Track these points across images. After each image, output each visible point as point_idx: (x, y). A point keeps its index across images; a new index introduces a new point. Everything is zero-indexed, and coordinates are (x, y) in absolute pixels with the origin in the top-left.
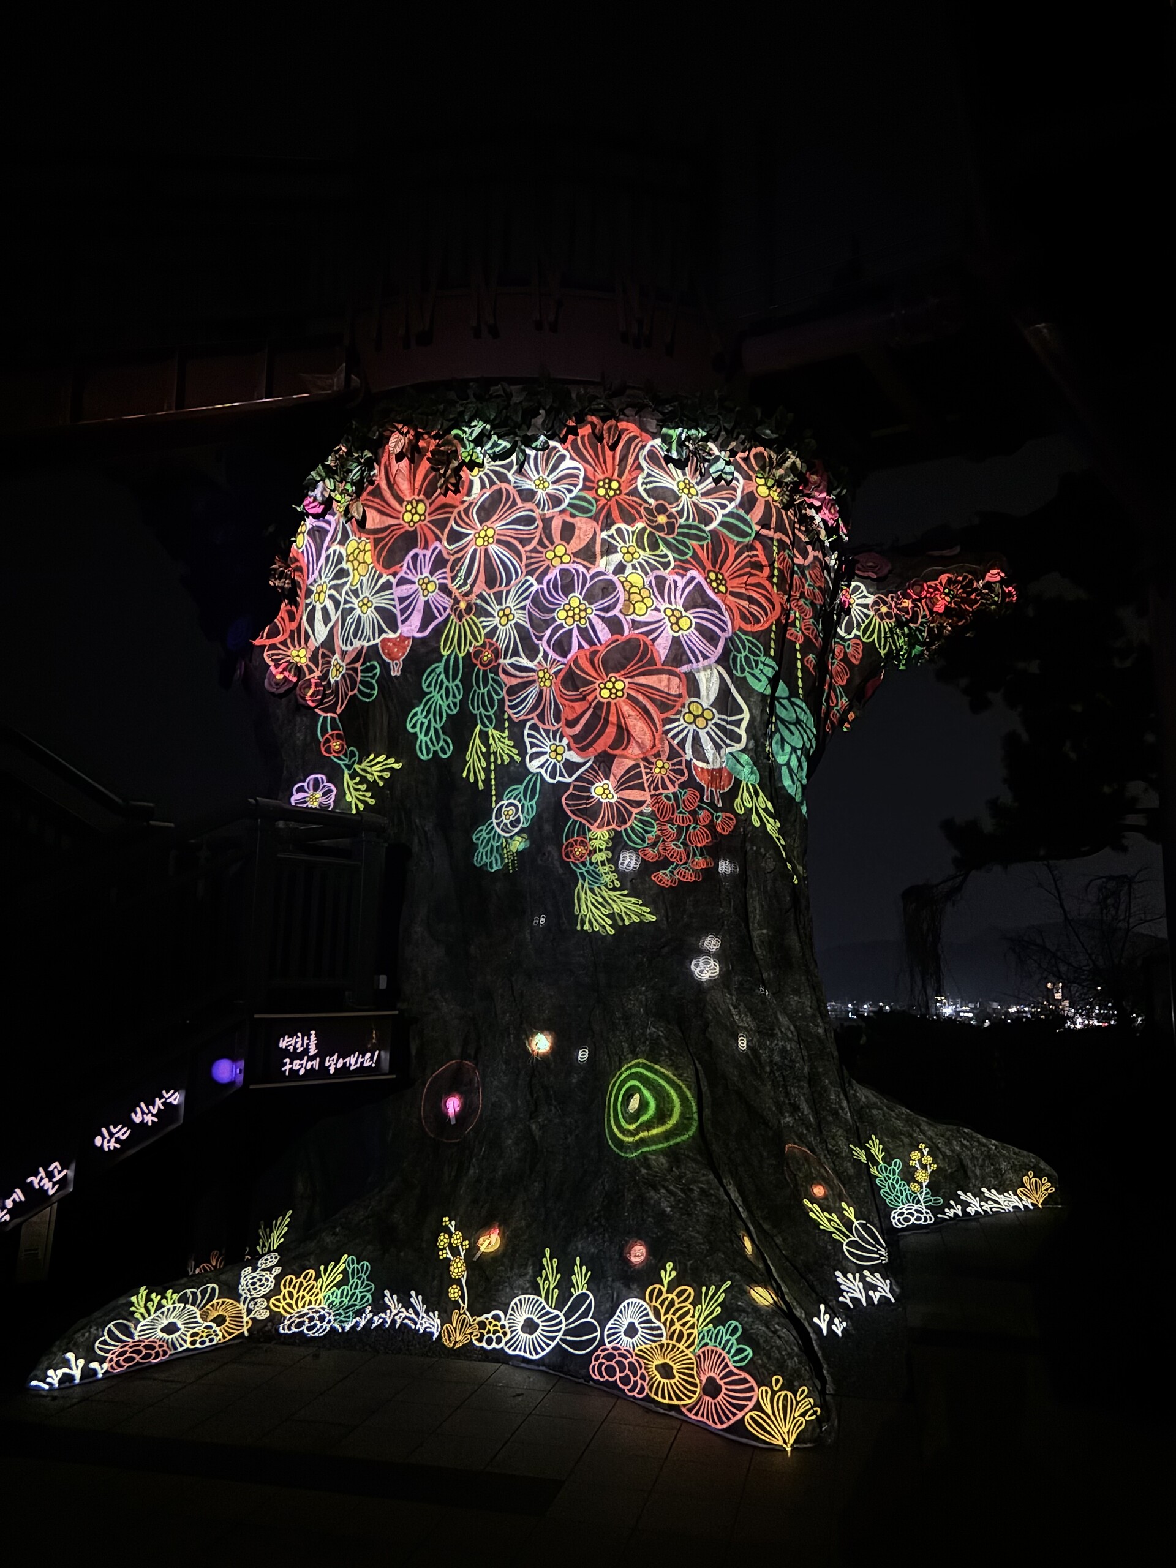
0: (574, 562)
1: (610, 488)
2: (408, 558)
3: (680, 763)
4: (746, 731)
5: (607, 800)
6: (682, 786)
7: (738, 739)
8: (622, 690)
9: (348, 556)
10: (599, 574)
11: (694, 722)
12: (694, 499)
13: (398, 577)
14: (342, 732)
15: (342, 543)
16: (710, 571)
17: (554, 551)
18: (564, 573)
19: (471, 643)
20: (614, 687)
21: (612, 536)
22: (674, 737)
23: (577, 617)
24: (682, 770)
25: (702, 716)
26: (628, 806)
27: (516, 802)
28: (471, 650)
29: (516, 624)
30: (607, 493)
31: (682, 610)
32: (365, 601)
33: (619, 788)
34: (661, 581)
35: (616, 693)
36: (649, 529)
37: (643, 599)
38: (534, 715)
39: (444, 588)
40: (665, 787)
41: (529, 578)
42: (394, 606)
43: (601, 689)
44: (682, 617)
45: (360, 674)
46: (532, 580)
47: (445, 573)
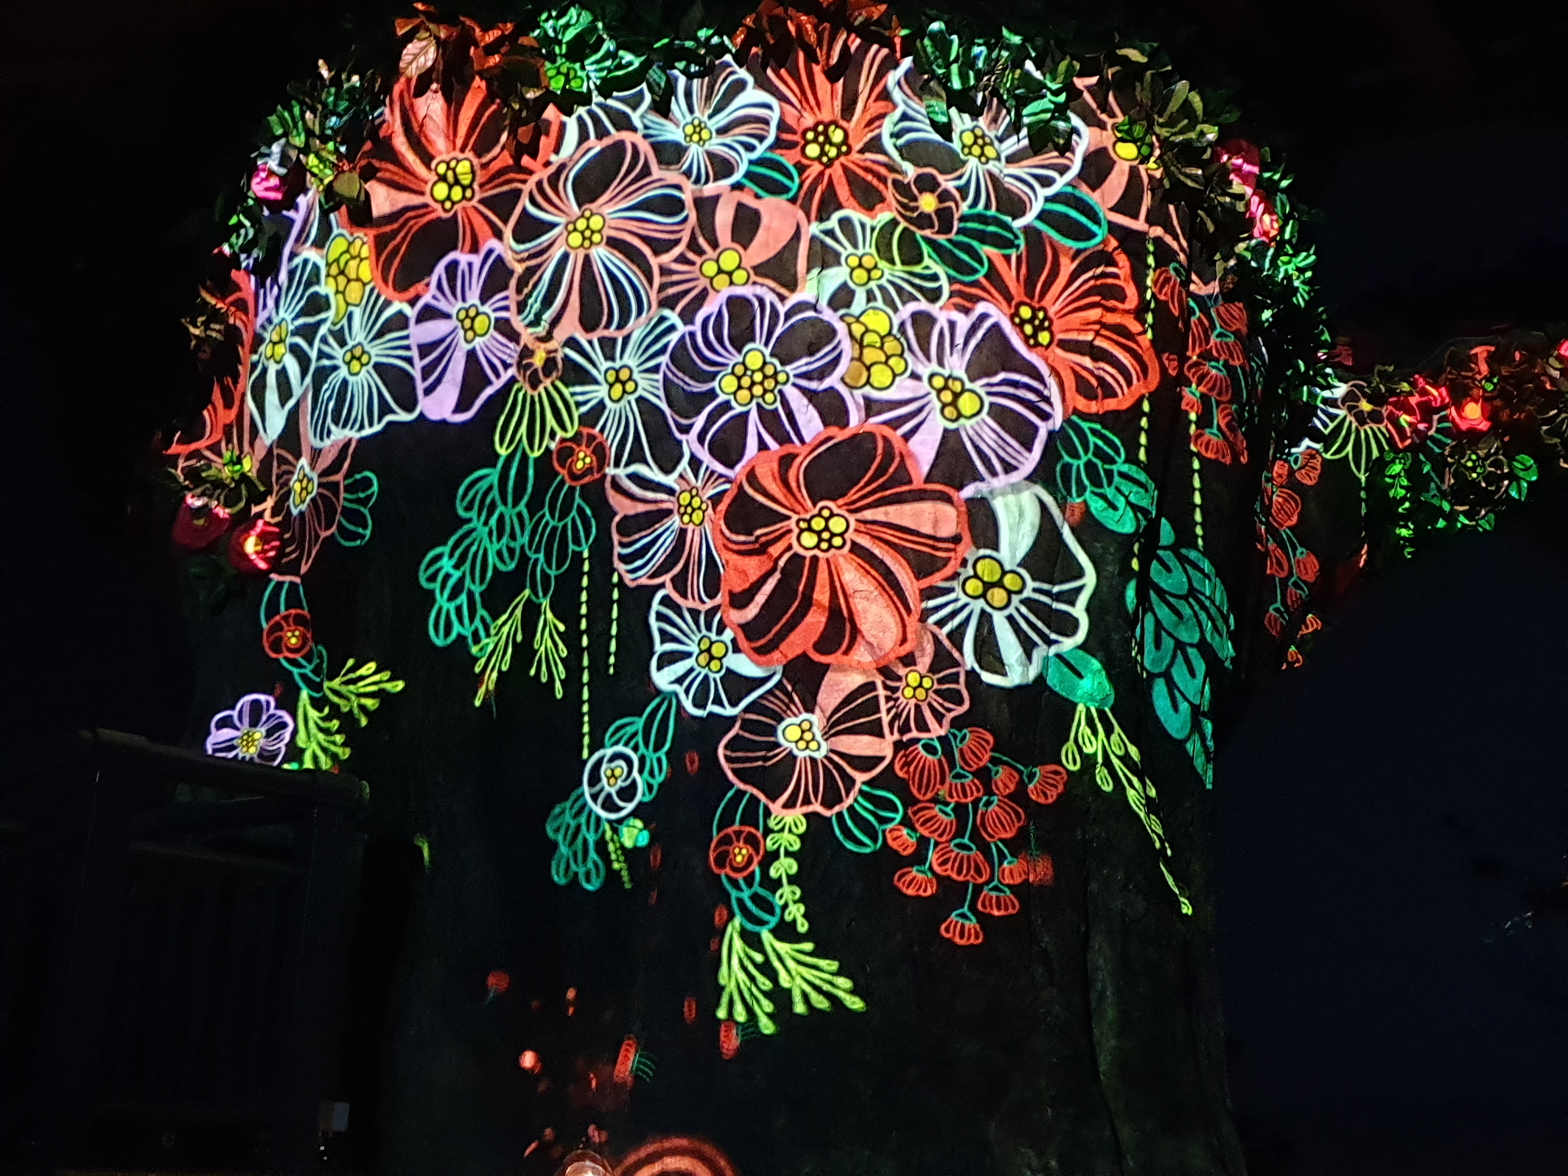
0: (754, 283)
1: (828, 141)
2: (440, 269)
3: (955, 678)
4: (1088, 610)
5: (807, 753)
6: (958, 723)
7: (1068, 626)
8: (841, 535)
9: (328, 265)
10: (801, 306)
11: (983, 596)
12: (992, 166)
13: (420, 304)
14: (306, 612)
15: (320, 243)
16: (1021, 303)
17: (717, 261)
18: (735, 303)
19: (553, 435)
20: (827, 528)
21: (830, 233)
22: (941, 623)
23: (758, 390)
24: (958, 692)
25: (999, 584)
26: (849, 770)
27: (628, 751)
28: (553, 446)
29: (641, 400)
30: (823, 153)
31: (965, 378)
32: (358, 352)
33: (832, 730)
34: (924, 322)
35: (829, 541)
36: (903, 224)
37: (888, 357)
38: (666, 578)
39: (504, 328)
40: (923, 727)
41: (666, 312)
42: (409, 360)
43: (802, 531)
44: (964, 390)
45: (342, 495)
46: (673, 317)
47: (506, 298)
